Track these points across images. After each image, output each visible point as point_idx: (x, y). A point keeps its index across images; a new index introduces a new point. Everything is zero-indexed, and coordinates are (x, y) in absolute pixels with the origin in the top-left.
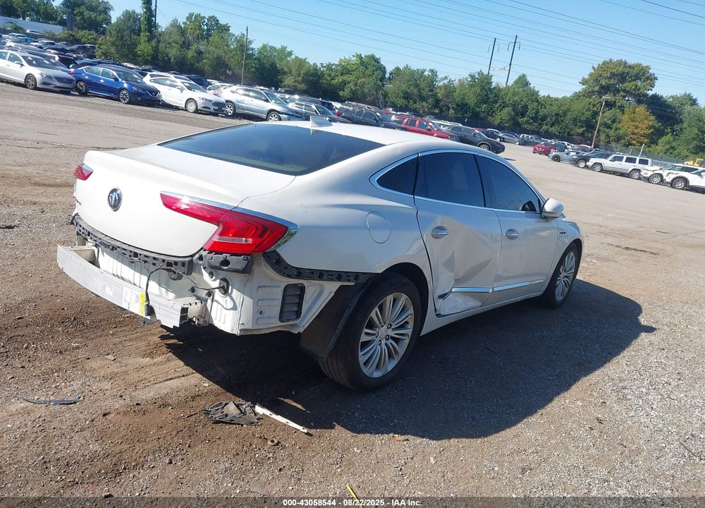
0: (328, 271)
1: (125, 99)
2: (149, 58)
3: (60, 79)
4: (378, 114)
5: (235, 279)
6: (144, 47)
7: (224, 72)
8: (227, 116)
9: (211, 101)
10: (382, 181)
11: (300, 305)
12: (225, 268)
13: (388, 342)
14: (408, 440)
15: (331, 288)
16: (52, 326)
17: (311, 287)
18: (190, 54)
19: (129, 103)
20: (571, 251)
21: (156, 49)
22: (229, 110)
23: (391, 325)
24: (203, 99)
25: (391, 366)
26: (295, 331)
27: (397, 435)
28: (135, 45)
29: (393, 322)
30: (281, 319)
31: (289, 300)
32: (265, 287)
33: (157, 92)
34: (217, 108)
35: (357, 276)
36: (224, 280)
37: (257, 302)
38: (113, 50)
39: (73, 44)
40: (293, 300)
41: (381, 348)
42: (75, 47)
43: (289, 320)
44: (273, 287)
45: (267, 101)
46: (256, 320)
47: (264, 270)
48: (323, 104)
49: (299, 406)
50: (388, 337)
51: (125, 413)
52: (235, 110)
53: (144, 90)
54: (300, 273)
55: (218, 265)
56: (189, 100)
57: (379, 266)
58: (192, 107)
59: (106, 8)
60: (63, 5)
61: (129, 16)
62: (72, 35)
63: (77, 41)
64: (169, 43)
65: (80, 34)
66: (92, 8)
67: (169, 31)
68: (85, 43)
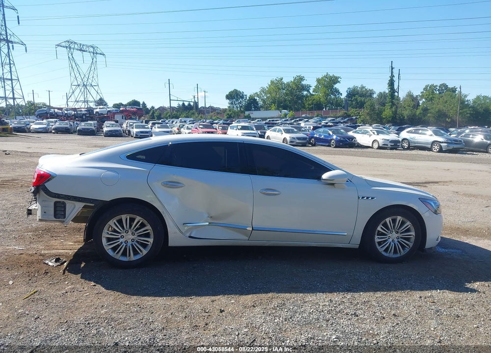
1: (333, 145)
2: (390, 119)
3: (299, 138)
6: (387, 112)
7: (444, 121)
8: (404, 149)
9: (389, 140)
11: (65, 211)
15: (80, 206)
17: (69, 204)
18: (418, 112)
19: (336, 147)
21: (395, 113)
22: (406, 145)
23: (134, 234)
24: (383, 139)
28: (381, 112)
30: (56, 217)
31: (58, 209)
32: (45, 201)
33: (353, 138)
34: (393, 144)
37: (42, 207)
38: (368, 118)
39: (345, 118)
40: (61, 209)
42: (346, 120)
43: (59, 218)
44: (49, 201)
46: (43, 216)
52: (409, 145)
53: (344, 138)
56: (374, 141)
57: (108, 198)
58: (376, 146)
59: (371, 94)
60: (346, 96)
61: (382, 95)
62: (345, 113)
63: (349, 116)
64: (405, 108)
65: (352, 111)
66: (362, 95)
67: (405, 100)
68: (353, 116)
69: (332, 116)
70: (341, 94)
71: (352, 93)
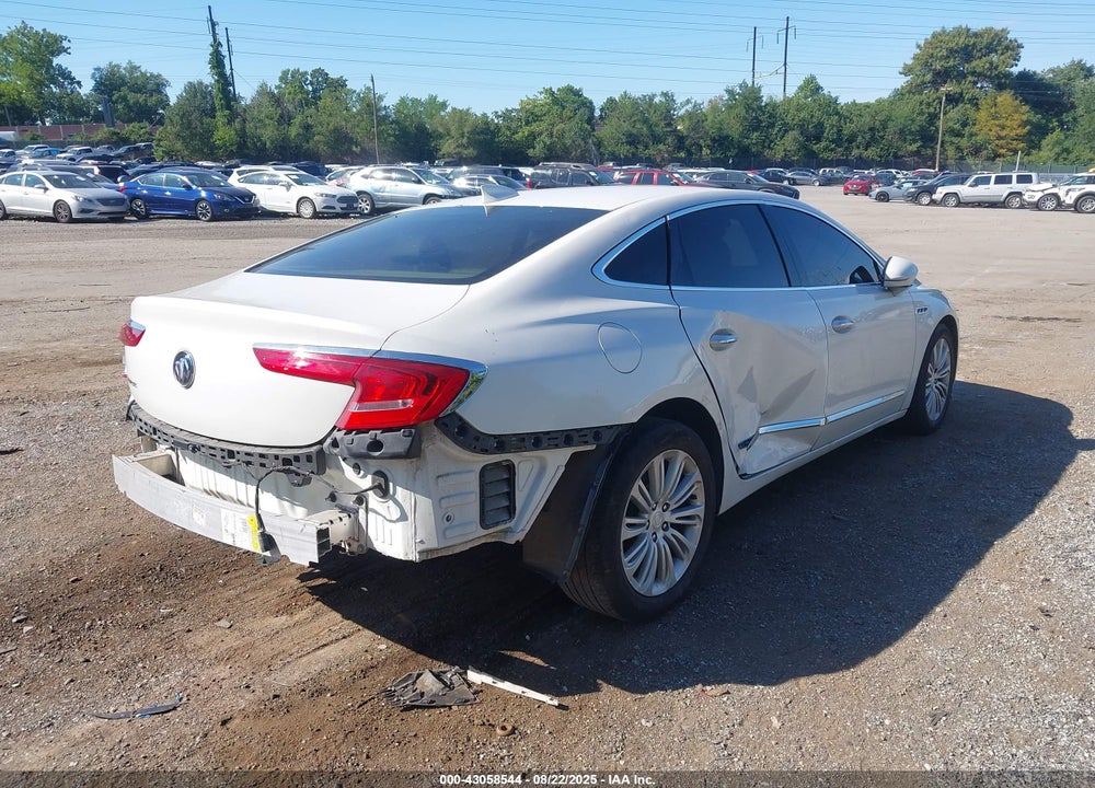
0: (548, 433)
1: (204, 215)
2: (234, 148)
4: (593, 174)
5: (396, 469)
6: (223, 133)
7: (348, 151)
10: (613, 271)
11: (511, 496)
12: (377, 454)
13: (668, 534)
14: (728, 693)
15: (558, 459)
16: (127, 586)
17: (525, 464)
18: (293, 131)
19: (213, 219)
20: (940, 337)
21: (242, 134)
22: (365, 206)
23: (668, 505)
25: (679, 571)
26: (511, 540)
27: (708, 688)
28: (210, 132)
29: (670, 499)
30: (484, 524)
31: (491, 491)
32: (447, 475)
33: (251, 196)
34: (345, 205)
35: (596, 433)
36: (379, 473)
37: (438, 502)
38: (179, 145)
39: (118, 147)
40: (498, 490)
41: (658, 545)
42: (122, 150)
43: (497, 524)
44: (460, 473)
45: (419, 182)
46: (442, 533)
47: (441, 448)
48: (505, 172)
49: (538, 661)
50: (666, 526)
51: (258, 715)
52: (373, 205)
53: (231, 196)
54: (502, 443)
55: (364, 451)
56: (301, 201)
57: (631, 411)
58: (307, 210)
59: (158, 85)
60: (95, 90)
61: (194, 90)
62: (115, 133)
63: (125, 141)
64: (260, 121)
65: (127, 129)
66: (138, 88)
67: (256, 103)
68: (136, 142)
69: (79, 139)
70: (79, 83)
71: (110, 83)
